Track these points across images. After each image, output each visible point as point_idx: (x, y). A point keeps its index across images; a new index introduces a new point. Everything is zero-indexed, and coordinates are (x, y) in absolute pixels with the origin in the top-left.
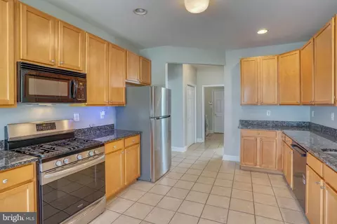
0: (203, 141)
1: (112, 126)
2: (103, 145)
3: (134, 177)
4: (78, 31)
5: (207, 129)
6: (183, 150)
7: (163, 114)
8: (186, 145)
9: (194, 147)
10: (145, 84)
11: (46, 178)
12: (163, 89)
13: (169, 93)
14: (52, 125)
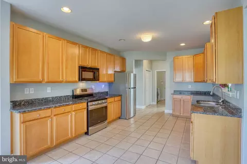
0: (156, 103)
1: (107, 92)
2: (107, 99)
3: (118, 116)
4: (96, 50)
5: (159, 97)
6: (143, 107)
7: (132, 87)
8: (145, 105)
9: (150, 106)
10: (123, 71)
11: (90, 108)
12: (132, 74)
13: (135, 76)
14: (85, 90)
